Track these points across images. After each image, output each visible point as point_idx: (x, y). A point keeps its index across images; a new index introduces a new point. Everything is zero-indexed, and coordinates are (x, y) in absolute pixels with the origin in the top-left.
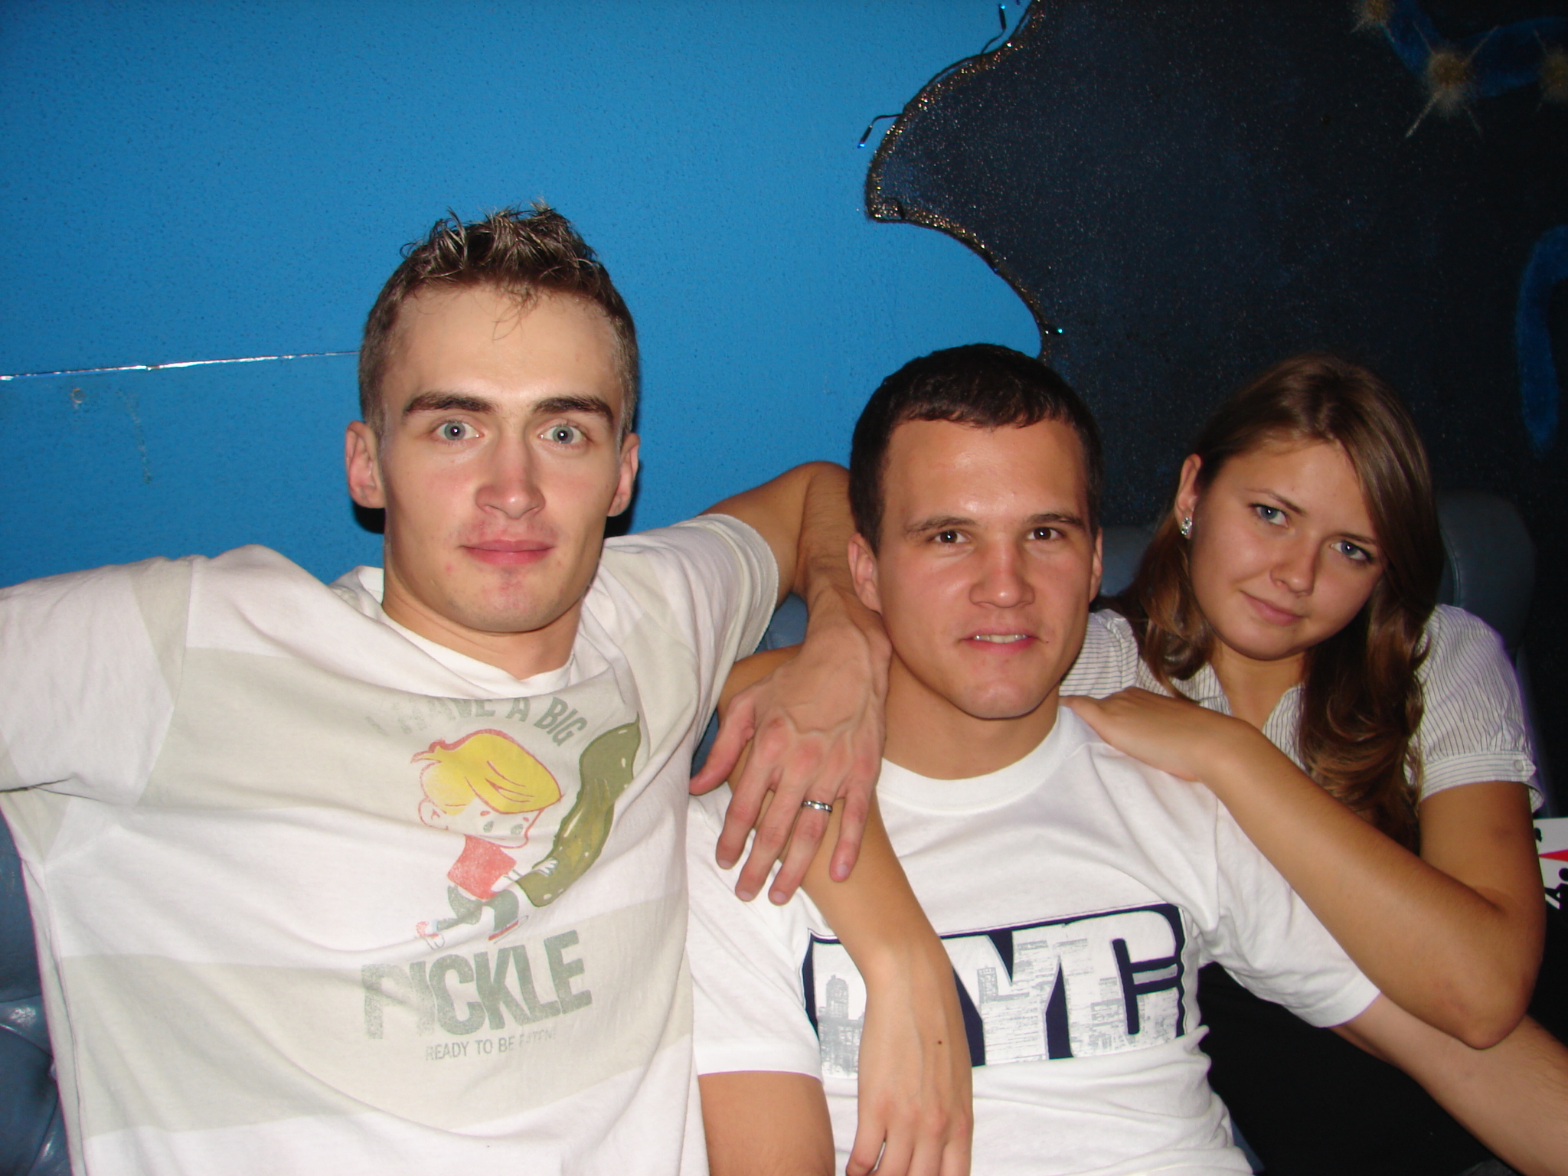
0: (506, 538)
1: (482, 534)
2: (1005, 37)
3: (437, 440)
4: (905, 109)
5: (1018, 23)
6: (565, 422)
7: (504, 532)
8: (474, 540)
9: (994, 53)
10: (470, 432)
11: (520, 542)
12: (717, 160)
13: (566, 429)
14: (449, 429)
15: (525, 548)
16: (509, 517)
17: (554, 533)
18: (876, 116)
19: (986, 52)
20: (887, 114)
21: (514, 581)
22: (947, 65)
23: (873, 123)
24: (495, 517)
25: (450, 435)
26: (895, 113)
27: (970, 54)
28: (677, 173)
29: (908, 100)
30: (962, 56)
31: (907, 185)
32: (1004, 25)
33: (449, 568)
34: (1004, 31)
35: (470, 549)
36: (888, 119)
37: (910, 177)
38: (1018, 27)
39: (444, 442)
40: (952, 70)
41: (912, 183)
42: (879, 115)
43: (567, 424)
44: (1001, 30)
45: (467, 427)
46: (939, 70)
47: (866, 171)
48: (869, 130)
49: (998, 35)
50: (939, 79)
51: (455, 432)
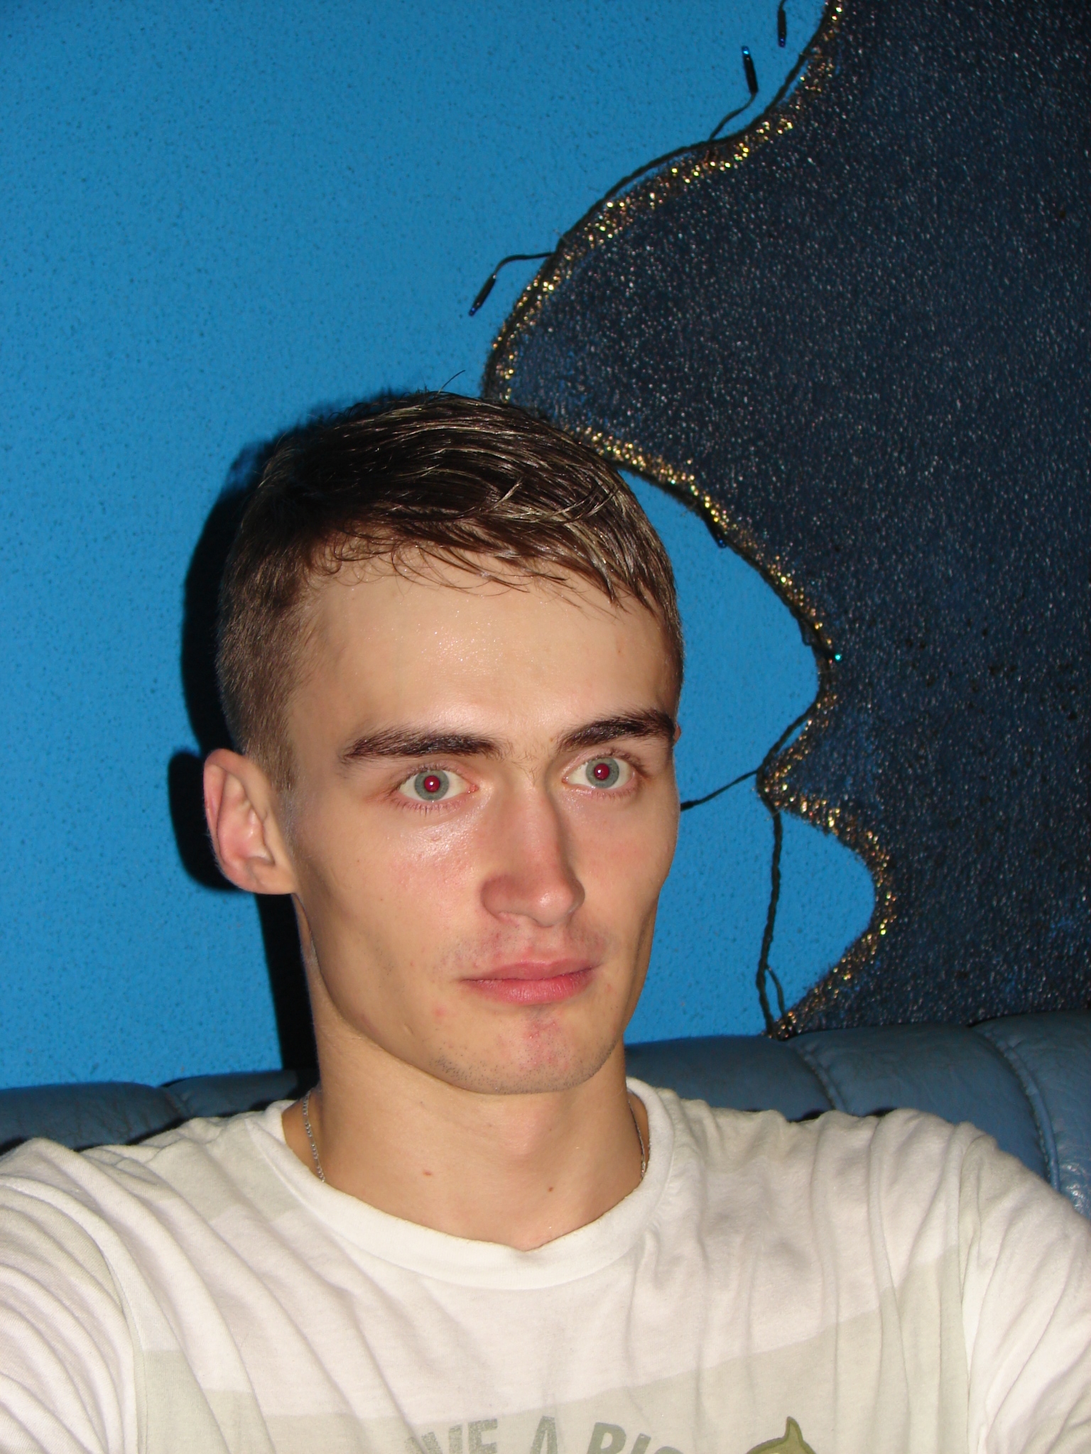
0: (536, 961)
1: (498, 956)
2: (758, 108)
3: (405, 803)
4: (561, 244)
5: (783, 83)
6: (609, 752)
7: (531, 950)
8: (485, 965)
9: (738, 137)
10: (455, 786)
11: (556, 965)
12: (202, 335)
13: (606, 762)
14: (421, 781)
15: (563, 972)
16: (538, 924)
17: (599, 943)
18: (505, 256)
19: (720, 136)
20: (527, 253)
21: (548, 1021)
22: (644, 162)
23: (495, 273)
24: (517, 926)
25: (424, 791)
26: (541, 251)
27: (689, 141)
28: (128, 356)
29: (568, 227)
30: (675, 145)
31: (563, 383)
32: (753, 87)
33: (439, 1013)
34: (752, 99)
35: (474, 983)
36: (529, 262)
37: (569, 370)
38: (782, 91)
39: (416, 806)
40: (654, 170)
41: (573, 380)
42: (510, 254)
43: (611, 754)
44: (748, 96)
45: (452, 777)
46: (628, 172)
47: (484, 359)
48: (490, 284)
49: (742, 105)
50: (629, 187)
51: (432, 786)
